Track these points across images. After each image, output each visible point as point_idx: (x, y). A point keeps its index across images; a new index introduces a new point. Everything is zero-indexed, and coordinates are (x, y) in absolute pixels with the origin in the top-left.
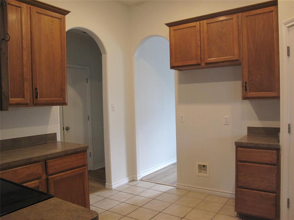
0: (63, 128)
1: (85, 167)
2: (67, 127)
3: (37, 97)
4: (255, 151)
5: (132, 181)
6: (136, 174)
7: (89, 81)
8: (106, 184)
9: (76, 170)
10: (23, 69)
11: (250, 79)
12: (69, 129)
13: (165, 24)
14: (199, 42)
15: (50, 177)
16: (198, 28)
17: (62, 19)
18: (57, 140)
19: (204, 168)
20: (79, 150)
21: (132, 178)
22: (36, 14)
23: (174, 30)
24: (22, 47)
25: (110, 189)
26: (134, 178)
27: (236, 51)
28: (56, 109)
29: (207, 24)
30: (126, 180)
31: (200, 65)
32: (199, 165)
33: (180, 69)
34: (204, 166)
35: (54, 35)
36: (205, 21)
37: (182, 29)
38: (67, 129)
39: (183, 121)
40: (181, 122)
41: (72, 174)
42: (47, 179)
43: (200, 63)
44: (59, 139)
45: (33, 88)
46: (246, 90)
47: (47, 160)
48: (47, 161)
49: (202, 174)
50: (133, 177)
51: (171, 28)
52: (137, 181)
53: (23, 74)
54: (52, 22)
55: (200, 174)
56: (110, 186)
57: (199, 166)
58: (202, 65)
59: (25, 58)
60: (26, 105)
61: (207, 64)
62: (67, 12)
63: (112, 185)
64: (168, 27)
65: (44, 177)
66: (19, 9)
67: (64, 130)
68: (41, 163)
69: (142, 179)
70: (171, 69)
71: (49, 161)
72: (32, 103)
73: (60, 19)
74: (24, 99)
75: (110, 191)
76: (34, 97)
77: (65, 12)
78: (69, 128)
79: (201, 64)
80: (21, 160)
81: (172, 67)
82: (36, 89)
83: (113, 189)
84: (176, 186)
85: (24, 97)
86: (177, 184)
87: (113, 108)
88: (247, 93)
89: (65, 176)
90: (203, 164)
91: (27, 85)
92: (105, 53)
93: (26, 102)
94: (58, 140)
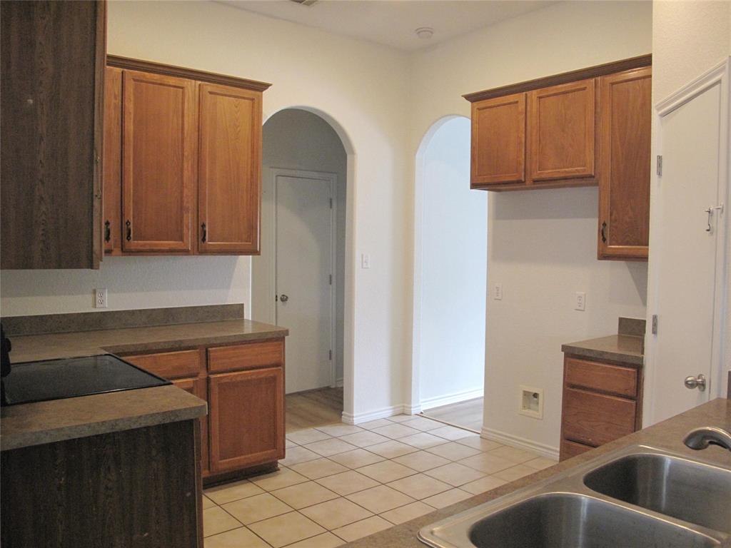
0: (276, 296)
1: (280, 368)
2: (283, 295)
3: (204, 240)
4: (599, 366)
5: (400, 414)
6: (410, 402)
7: (334, 204)
8: (343, 413)
9: (261, 370)
10: (182, 192)
11: (613, 217)
12: (286, 300)
13: (463, 96)
14: (524, 135)
15: (212, 376)
16: (522, 107)
17: (256, 101)
18: (243, 317)
19: (535, 399)
20: (270, 336)
21: (402, 408)
22: (209, 96)
23: (479, 109)
24: (183, 155)
25: (350, 424)
26: (406, 409)
27: (590, 157)
28: (246, 262)
29: (540, 98)
30: (388, 411)
31: (523, 182)
32: (524, 392)
33: (499, 188)
34: (535, 395)
35: (238, 129)
36: (534, 92)
37: (494, 107)
38: (284, 299)
39: (500, 297)
40: (496, 299)
41: (254, 377)
42: (208, 380)
43: (523, 180)
44: (248, 315)
45: (198, 224)
46: (604, 240)
47: (211, 347)
48: (210, 349)
49: (531, 411)
50: (404, 406)
51: (475, 104)
52: (410, 415)
53: (182, 202)
54: (236, 107)
55: (527, 411)
56: (350, 417)
57: (526, 394)
58: (527, 183)
59: (187, 174)
60: (186, 252)
61: (535, 181)
62: (266, 86)
63: (353, 417)
64: (469, 103)
65: (203, 375)
66: (181, 90)
67: (276, 300)
68: (198, 350)
69: (422, 413)
70: (471, 188)
71: (214, 349)
72: (196, 249)
73: (253, 100)
74: (181, 242)
75: (348, 427)
76: (200, 240)
77: (262, 87)
78: (287, 298)
79: (525, 182)
80: (165, 342)
81: (474, 185)
82: (204, 226)
83: (355, 423)
84: (480, 432)
85: (182, 239)
86: (483, 429)
87: (365, 264)
88: (607, 245)
89: (239, 379)
90: (534, 391)
91: (189, 219)
92: (353, 153)
93: (185, 248)
94: (245, 317)
